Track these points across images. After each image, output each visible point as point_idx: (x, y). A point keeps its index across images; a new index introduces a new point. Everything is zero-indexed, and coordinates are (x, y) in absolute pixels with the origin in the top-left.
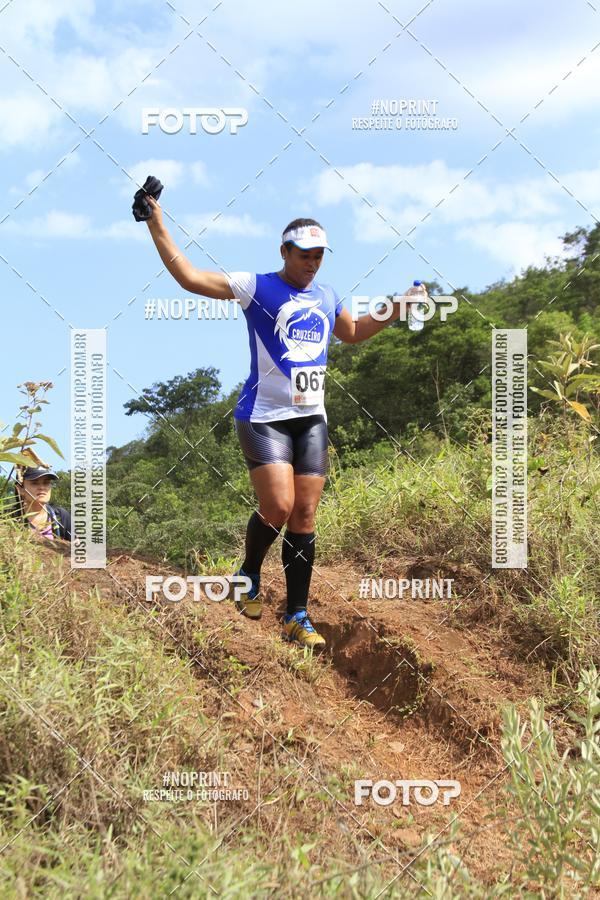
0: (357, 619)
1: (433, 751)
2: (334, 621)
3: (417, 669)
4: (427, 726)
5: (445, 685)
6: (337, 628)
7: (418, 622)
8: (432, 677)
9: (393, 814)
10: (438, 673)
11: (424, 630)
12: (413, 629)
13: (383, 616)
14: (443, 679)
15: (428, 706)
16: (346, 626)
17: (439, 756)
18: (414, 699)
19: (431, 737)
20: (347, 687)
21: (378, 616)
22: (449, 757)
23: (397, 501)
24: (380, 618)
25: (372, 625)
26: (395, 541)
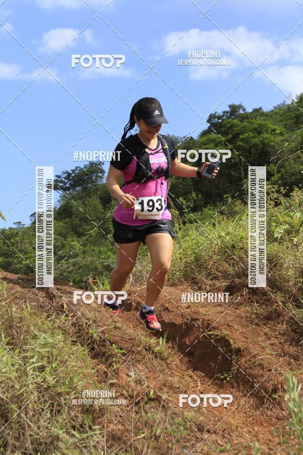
0: (193, 319)
1: (242, 402)
2: (179, 321)
3: (231, 351)
4: (238, 387)
5: (249, 361)
6: (181, 325)
7: (232, 321)
8: (241, 356)
9: (217, 443)
10: (245, 353)
11: (236, 327)
12: (229, 326)
13: (210, 317)
14: (248, 357)
15: (239, 375)
16: (186, 324)
17: (247, 406)
18: (230, 370)
19: (241, 394)
20: (188, 363)
21: (207, 318)
22: (253, 406)
23: (217, 244)
24: (208, 319)
25: (203, 323)
26: (217, 270)
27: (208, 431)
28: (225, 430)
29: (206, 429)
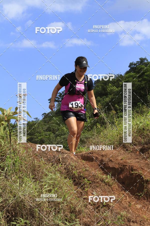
0: (124, 166)
2: (117, 166)
3: (143, 181)
4: (147, 199)
6: (118, 169)
7: (143, 166)
8: (149, 184)
11: (146, 169)
12: (142, 169)
13: (133, 165)
15: (148, 193)
16: (121, 168)
18: (143, 191)
19: (149, 203)
20: (122, 188)
23: (136, 128)
24: (131, 165)
25: (129, 168)
26: (135, 141)
27: (133, 222)
28: (141, 221)
29: (132, 220)
